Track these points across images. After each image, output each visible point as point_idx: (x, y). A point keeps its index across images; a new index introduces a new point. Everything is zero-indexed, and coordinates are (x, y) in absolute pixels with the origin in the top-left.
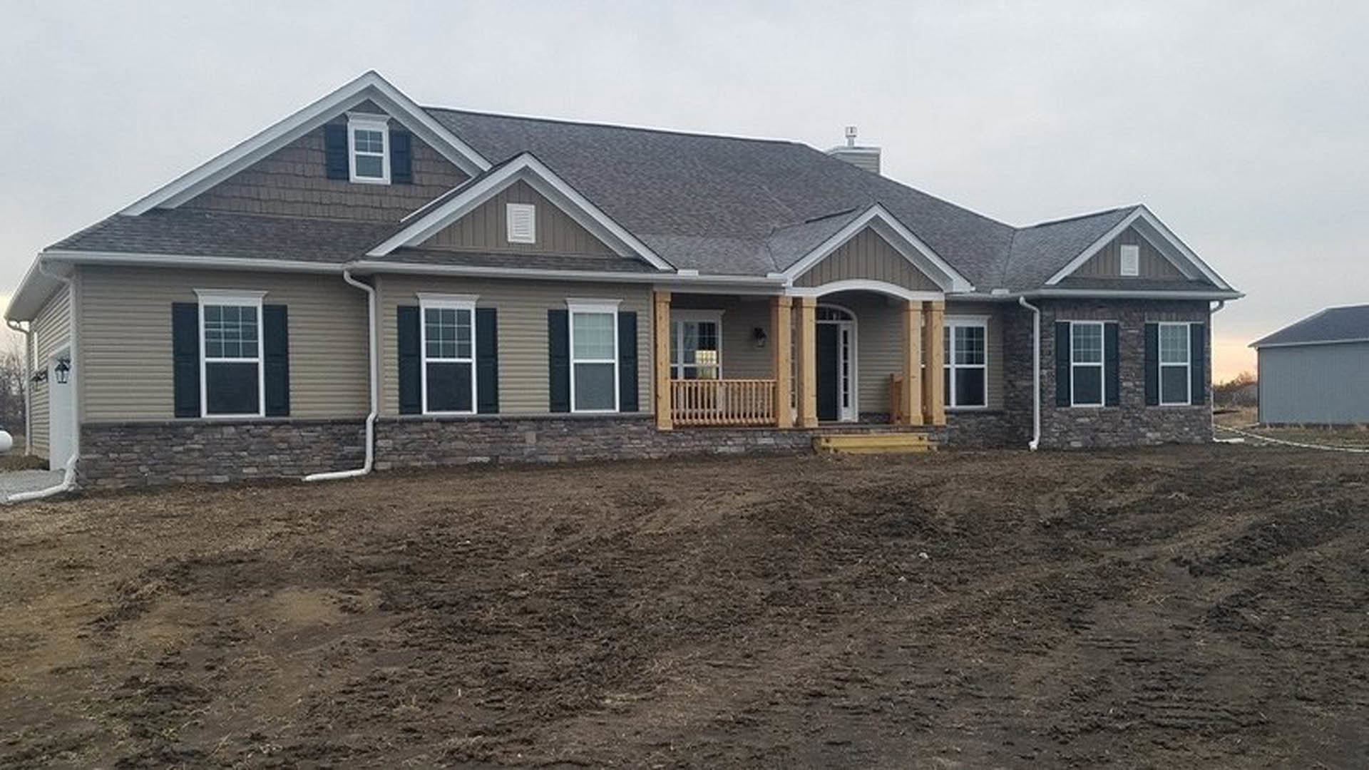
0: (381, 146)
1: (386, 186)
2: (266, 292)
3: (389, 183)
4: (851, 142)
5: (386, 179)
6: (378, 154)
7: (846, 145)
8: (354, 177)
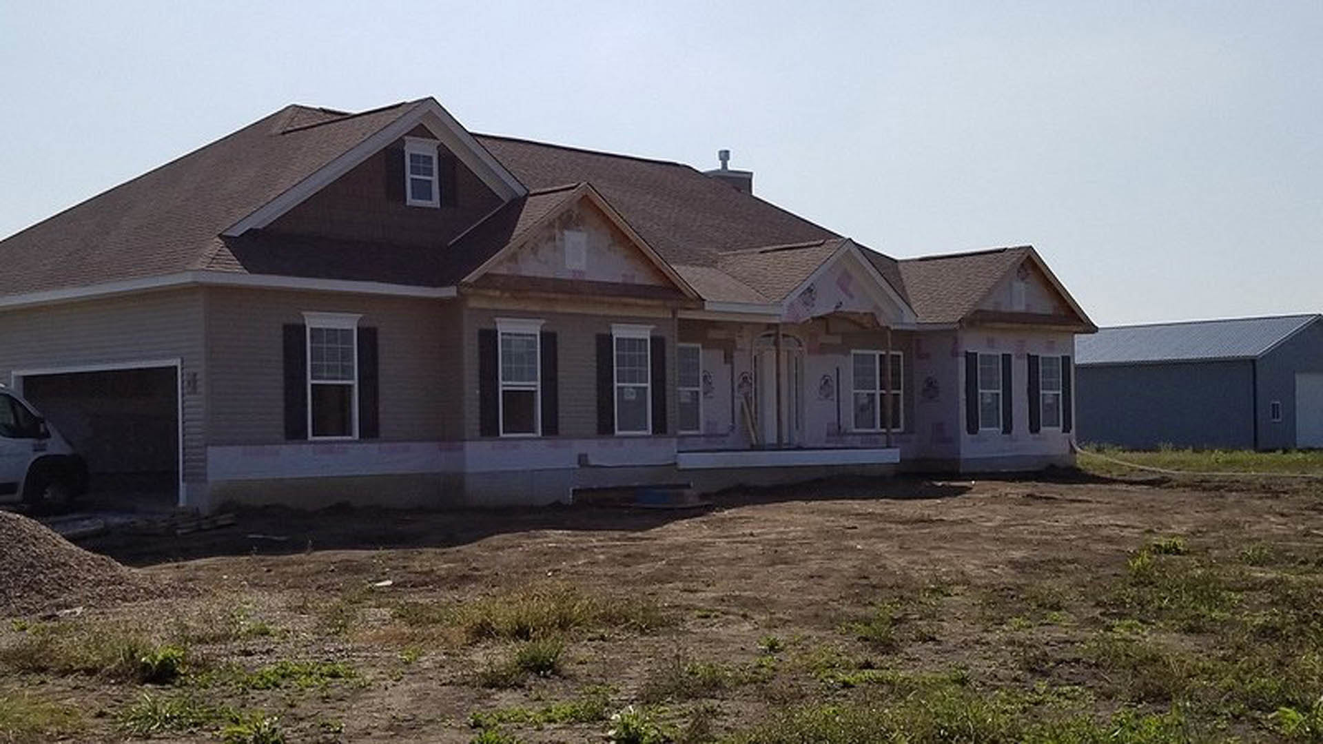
0: (431, 169)
1: (436, 209)
2: (360, 315)
3: (439, 206)
4: (725, 165)
5: (435, 202)
6: (428, 178)
7: (720, 167)
8: (410, 201)
